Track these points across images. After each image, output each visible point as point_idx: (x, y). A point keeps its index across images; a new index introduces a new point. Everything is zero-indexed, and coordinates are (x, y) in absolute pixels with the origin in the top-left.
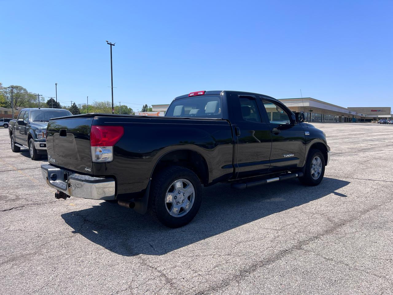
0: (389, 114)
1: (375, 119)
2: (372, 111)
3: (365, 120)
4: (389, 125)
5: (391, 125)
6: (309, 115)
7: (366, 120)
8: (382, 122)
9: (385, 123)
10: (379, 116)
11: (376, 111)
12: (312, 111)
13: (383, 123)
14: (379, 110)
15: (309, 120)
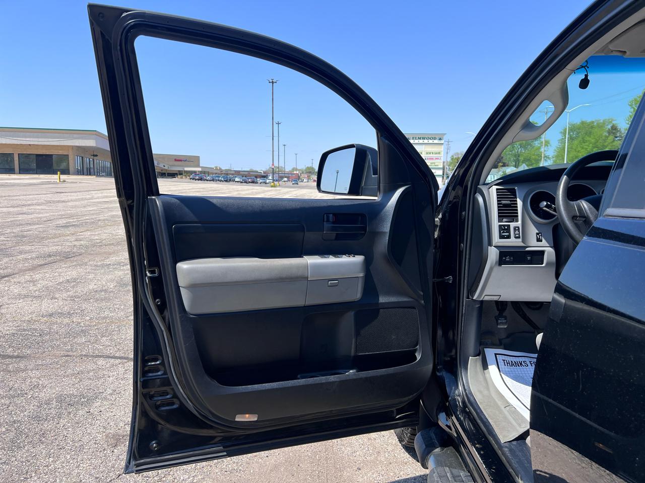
0: (198, 166)
1: (180, 173)
2: (176, 160)
3: (166, 174)
4: (206, 182)
5: (209, 182)
6: (92, 162)
7: (168, 173)
8: (197, 178)
9: (201, 179)
10: (186, 169)
11: (181, 161)
12: (97, 156)
13: (198, 180)
14: (185, 160)
15: (92, 171)
